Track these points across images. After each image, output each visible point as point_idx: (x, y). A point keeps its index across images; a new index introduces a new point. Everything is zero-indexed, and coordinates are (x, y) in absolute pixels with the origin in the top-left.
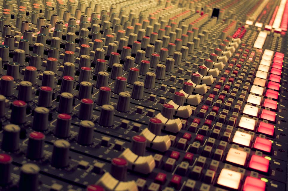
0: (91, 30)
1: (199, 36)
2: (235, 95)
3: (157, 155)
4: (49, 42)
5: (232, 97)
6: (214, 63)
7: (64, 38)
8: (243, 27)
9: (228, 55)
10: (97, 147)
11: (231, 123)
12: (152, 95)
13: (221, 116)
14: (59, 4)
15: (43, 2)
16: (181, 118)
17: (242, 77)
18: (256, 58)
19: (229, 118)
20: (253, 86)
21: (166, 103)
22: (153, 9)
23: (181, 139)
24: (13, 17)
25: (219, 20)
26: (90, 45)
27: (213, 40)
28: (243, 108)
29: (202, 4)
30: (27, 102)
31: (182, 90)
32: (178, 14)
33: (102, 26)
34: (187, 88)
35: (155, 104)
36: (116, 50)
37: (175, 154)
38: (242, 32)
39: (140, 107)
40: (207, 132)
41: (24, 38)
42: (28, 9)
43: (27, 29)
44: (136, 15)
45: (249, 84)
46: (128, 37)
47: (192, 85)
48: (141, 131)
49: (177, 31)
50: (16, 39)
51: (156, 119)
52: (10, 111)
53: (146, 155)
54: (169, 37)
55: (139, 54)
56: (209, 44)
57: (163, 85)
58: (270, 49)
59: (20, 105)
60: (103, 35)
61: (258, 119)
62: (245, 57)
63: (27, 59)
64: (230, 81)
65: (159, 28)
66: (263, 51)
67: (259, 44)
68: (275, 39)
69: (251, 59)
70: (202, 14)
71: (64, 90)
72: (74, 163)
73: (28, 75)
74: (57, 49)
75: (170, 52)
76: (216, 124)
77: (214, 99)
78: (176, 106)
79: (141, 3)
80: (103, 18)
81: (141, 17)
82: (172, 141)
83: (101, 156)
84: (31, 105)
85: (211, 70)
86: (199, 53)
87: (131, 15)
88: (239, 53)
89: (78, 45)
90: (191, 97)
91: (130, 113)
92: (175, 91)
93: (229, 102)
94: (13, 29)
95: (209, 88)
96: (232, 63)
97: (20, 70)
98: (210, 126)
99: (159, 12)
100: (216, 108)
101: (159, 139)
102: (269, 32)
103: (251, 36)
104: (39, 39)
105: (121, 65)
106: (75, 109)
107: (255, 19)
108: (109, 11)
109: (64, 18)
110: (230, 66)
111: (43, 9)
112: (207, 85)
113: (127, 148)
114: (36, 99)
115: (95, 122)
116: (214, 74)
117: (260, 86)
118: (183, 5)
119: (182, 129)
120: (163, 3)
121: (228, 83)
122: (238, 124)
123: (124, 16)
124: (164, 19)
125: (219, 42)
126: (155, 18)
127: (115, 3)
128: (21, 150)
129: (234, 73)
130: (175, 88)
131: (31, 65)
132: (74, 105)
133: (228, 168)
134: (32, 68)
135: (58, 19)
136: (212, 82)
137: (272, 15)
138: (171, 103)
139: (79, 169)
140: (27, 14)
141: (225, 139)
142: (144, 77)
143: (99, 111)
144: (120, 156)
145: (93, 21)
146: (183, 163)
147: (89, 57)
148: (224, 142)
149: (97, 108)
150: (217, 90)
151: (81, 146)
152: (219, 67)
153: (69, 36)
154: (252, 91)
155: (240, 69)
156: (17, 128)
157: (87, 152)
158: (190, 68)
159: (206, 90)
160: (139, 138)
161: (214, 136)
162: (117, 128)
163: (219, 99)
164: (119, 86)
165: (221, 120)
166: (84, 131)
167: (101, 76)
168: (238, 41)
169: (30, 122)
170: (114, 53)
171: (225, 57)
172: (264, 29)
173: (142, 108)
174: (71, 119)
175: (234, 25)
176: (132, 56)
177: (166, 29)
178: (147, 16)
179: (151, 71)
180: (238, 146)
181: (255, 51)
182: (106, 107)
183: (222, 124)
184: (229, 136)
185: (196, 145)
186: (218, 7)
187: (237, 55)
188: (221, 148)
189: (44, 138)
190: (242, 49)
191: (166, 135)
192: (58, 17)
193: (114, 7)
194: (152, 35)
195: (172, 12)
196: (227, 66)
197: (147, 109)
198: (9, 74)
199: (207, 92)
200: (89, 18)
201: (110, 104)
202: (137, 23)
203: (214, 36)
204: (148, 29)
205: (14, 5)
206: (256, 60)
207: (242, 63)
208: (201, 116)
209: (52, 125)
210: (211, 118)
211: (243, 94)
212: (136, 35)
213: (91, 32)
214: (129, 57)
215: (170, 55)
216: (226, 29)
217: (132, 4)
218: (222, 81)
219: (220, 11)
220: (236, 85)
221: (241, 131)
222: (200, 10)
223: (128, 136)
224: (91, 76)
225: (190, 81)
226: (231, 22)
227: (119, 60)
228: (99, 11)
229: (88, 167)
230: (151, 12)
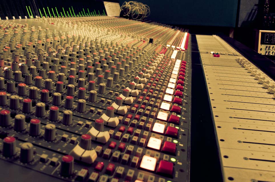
0: (85, 51)
1: (143, 53)
2: (161, 83)
3: (120, 116)
4: (62, 58)
5: (160, 84)
6: (150, 67)
7: (70, 55)
8: (165, 48)
9: (157, 63)
10: (88, 113)
11: (159, 98)
12: (117, 85)
13: (154, 95)
14: (68, 38)
15: (60, 37)
16: (133, 96)
17: (165, 74)
18: (172, 64)
19: (158, 95)
20: (171, 79)
21: (125, 89)
22: (118, 39)
23: (133, 107)
24: (43, 45)
25: (153, 44)
26: (85, 59)
27: (150, 55)
28: (165, 90)
29: (144, 36)
30: (50, 90)
31: (133, 81)
32: (131, 41)
33: (91, 49)
34: (136, 80)
35: (119, 89)
36: (98, 61)
37: (130, 116)
38: (165, 50)
39: (111, 91)
40: (147, 104)
41: (49, 56)
42: (51, 40)
43: (51, 51)
44: (109, 42)
45: (169, 77)
46: (105, 54)
47: (139, 78)
48: (112, 104)
49: (131, 51)
50: (44, 57)
51: (120, 97)
52: (40, 95)
53: (114, 117)
54: (126, 54)
55: (111, 63)
56: (148, 57)
57: (123, 79)
58: (179, 59)
59: (46, 92)
60: (91, 53)
61: (173, 96)
62: (166, 64)
63: (50, 67)
64: (159, 76)
65: (121, 49)
66: (176, 60)
67: (174, 56)
68: (182, 54)
69: (169, 64)
70: (144, 42)
71: (70, 83)
72: (75, 122)
73: (50, 76)
74: (67, 61)
75: (127, 62)
76: (151, 99)
77: (150, 86)
78: (130, 90)
79: (112, 36)
80: (91, 44)
81: (112, 44)
82: (128, 109)
83: (90, 118)
84: (52, 92)
85: (149, 71)
86: (143, 62)
87: (106, 43)
88: (163, 61)
89: (78, 59)
90: (138, 85)
91: (106, 94)
92: (130, 82)
93: (158, 87)
94: (43, 51)
95: (148, 80)
96: (160, 66)
97: (46, 73)
98: (148, 100)
99: (122, 41)
100: (151, 91)
101: (121, 108)
102: (179, 50)
103: (169, 52)
104: (57, 56)
105: (101, 69)
106: (76, 93)
107: (171, 44)
108: (95, 41)
109: (71, 45)
110: (159, 68)
111: (59, 40)
112: (147, 79)
113: (104, 113)
114: (55, 88)
115: (87, 100)
116: (150, 73)
117: (175, 78)
118: (134, 37)
119: (134, 102)
120: (123, 36)
121: (158, 77)
122: (163, 99)
123: (102, 43)
124: (124, 44)
125: (153, 56)
126: (119, 44)
127: (98, 36)
128: (46, 116)
129: (161, 72)
130: (130, 81)
131: (52, 70)
132: (75, 91)
133: (158, 122)
134: (53, 72)
135: (67, 45)
136: (150, 77)
137: (180, 41)
138: (128, 88)
139: (78, 126)
140: (51, 43)
141: (156, 107)
142: (113, 75)
143: (89, 94)
144: (100, 118)
145: (86, 46)
146: (134, 120)
147: (83, 65)
148: (156, 108)
149: (88, 92)
150: (152, 81)
151: (79, 113)
152: (153, 69)
153: (73, 54)
154: (170, 81)
155: (164, 70)
156: (43, 104)
157: (82, 116)
158: (138, 70)
159: (146, 81)
160: (110, 108)
161: (150, 105)
162: (99, 103)
163: (153, 86)
164: (100, 80)
165: (154, 97)
166: (80, 105)
167: (90, 75)
168: (163, 55)
169: (51, 101)
170: (97, 63)
171: (156, 63)
172: (176, 49)
173: (112, 91)
174: (73, 99)
175: (161, 47)
176: (107, 64)
177: (125, 49)
178: (115, 43)
179: (117, 72)
180: (163, 110)
181: (171, 60)
182: (92, 91)
183: (155, 99)
184: (159, 105)
185: (141, 110)
186: (152, 38)
187: (162, 62)
188: (154, 111)
189: (58, 109)
190: (165, 59)
191: (125, 106)
192: (67, 44)
193: (98, 38)
194: (117, 53)
195: (128, 41)
196: (157, 68)
197: (115, 92)
198: (40, 75)
199: (147, 82)
200: (84, 45)
201: (95, 90)
202: (110, 47)
203: (150, 53)
204: (115, 50)
205: (44, 39)
206: (172, 65)
207: (165, 66)
208: (144, 95)
209: (63, 102)
210: (149, 96)
211: (166, 83)
212: (109, 53)
213: (85, 52)
214: (105, 65)
215: (127, 63)
216: (157, 49)
217: (107, 37)
218: (155, 76)
219: (153, 40)
220: (162, 78)
221: (165, 102)
222: (143, 40)
223: (105, 107)
224: (84, 75)
225: (138, 77)
226: (159, 45)
227: (100, 66)
228: (89, 41)
229: (83, 124)
230: (117, 41)
